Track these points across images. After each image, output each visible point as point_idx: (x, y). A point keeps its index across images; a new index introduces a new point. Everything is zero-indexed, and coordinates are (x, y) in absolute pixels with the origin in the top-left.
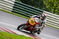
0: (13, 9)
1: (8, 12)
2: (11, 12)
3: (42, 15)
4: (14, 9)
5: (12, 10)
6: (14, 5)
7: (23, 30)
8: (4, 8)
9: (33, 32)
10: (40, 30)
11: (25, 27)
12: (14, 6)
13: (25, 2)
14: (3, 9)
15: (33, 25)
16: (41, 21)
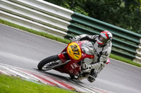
0: (68, 32)
1: (56, 39)
2: (63, 38)
3: (102, 34)
4: (71, 30)
5: (66, 34)
6: (72, 22)
7: (53, 71)
8: (47, 30)
9: (76, 77)
10: (96, 71)
12: (69, 23)
13: (96, 14)
14: (45, 32)
16: (99, 50)
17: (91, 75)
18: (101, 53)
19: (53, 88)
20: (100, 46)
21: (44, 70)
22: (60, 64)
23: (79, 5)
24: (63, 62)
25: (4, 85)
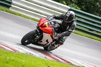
19: (56, 63)
25: (21, 60)
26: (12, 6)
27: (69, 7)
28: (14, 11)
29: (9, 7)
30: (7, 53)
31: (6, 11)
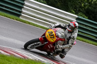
9: (52, 54)
11: (39, 44)
15: (53, 41)
17: (62, 53)
18: (70, 37)
20: (69, 32)
21: (28, 49)
22: (40, 45)
23: (81, 12)
24: (42, 43)
26: (22, 14)
27: (77, 16)
28: (24, 19)
29: (19, 16)
30: (16, 59)
31: (17, 20)
